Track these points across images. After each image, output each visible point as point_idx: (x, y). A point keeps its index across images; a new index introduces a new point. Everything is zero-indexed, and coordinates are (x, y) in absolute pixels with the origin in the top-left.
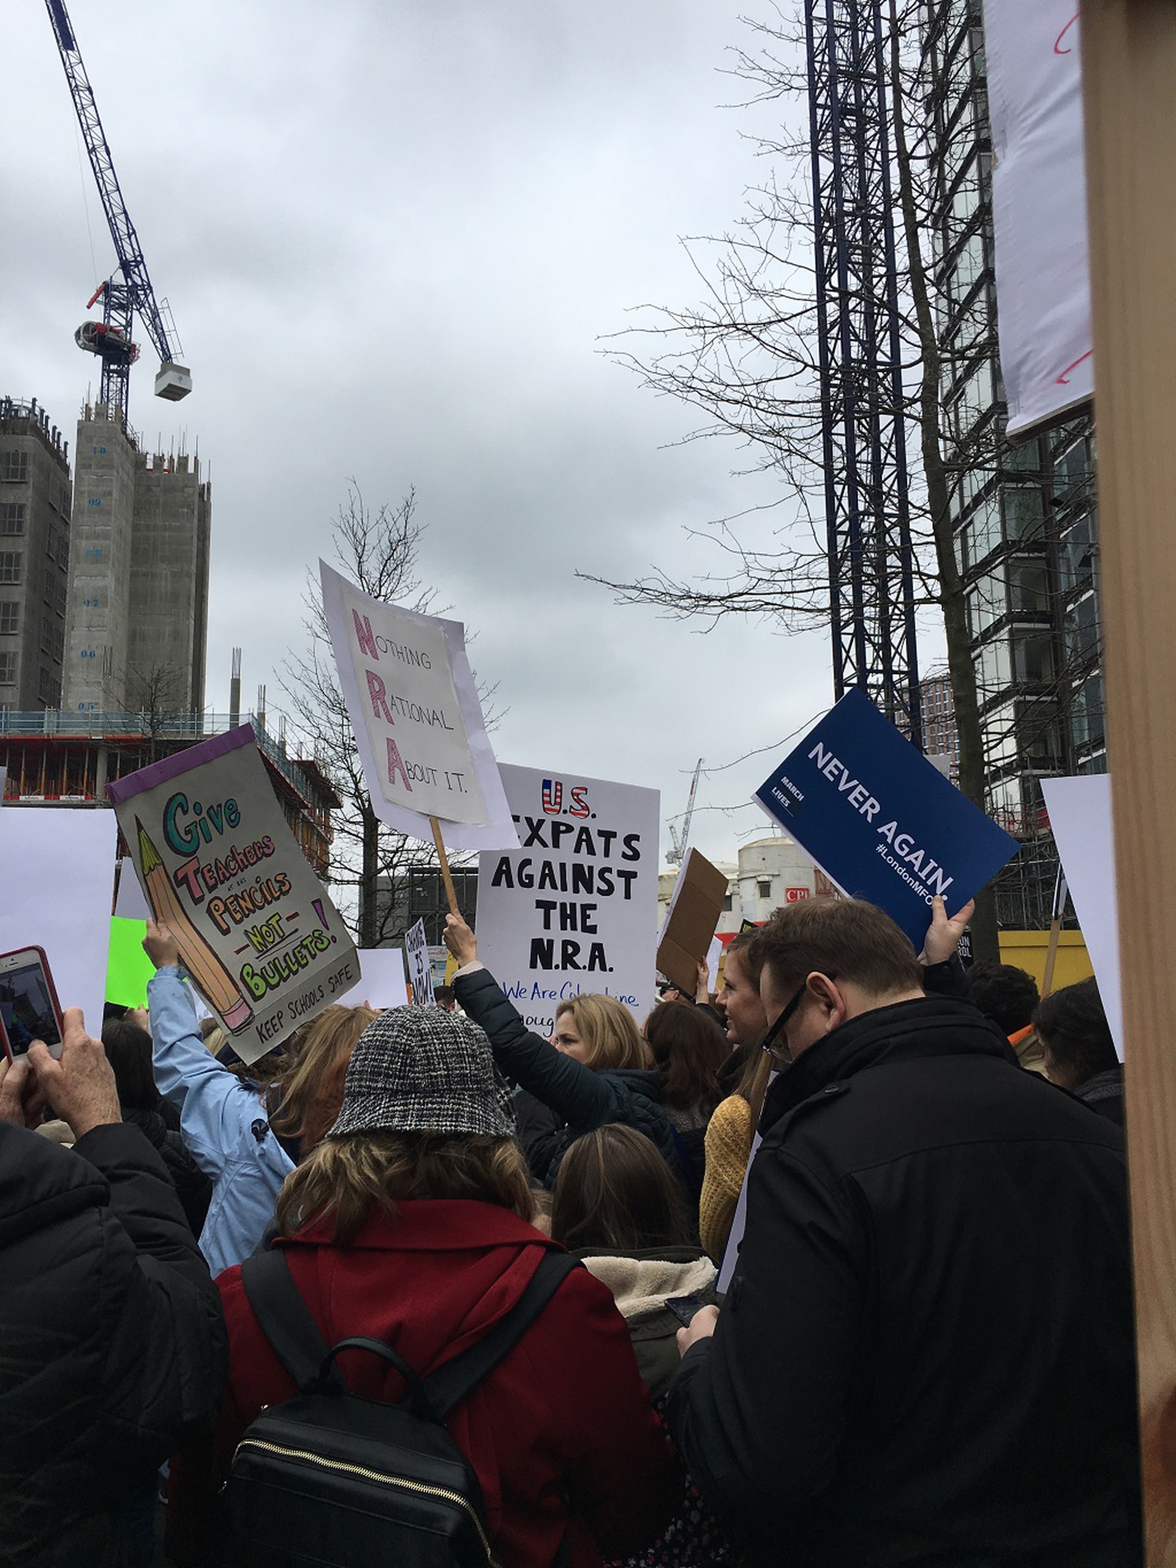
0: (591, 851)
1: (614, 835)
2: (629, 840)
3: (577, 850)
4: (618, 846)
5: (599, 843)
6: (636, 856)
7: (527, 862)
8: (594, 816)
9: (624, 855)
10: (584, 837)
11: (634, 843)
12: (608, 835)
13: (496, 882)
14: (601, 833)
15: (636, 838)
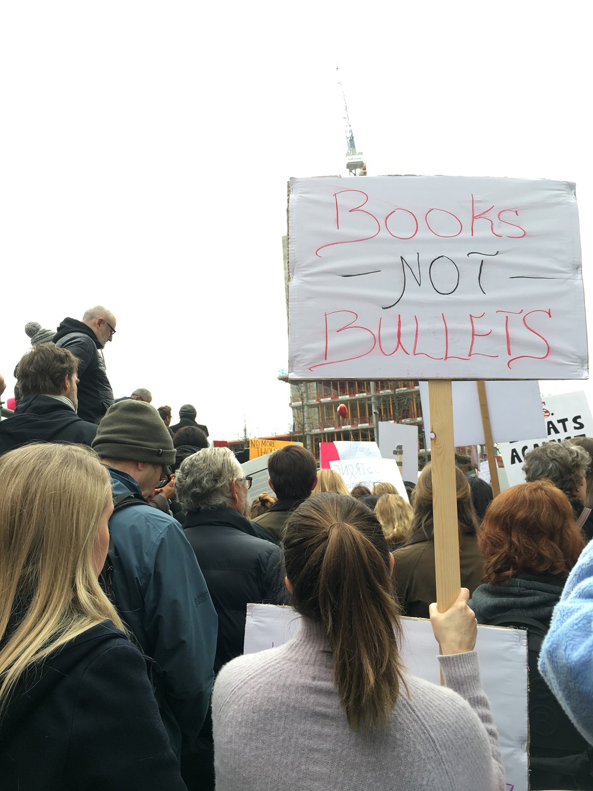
0: (557, 432)
1: (566, 420)
2: (575, 420)
3: (549, 433)
4: (570, 424)
5: (559, 426)
6: (582, 426)
7: (525, 448)
8: (552, 414)
9: (575, 428)
10: (551, 426)
11: (578, 420)
12: (563, 421)
13: (513, 462)
14: (559, 421)
15: (579, 417)
